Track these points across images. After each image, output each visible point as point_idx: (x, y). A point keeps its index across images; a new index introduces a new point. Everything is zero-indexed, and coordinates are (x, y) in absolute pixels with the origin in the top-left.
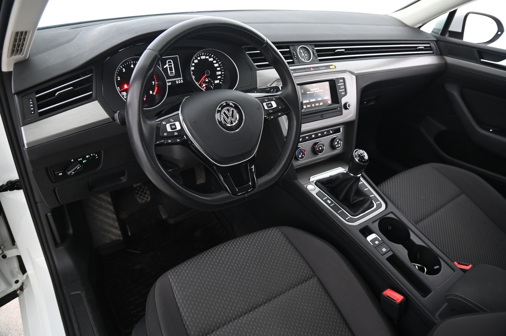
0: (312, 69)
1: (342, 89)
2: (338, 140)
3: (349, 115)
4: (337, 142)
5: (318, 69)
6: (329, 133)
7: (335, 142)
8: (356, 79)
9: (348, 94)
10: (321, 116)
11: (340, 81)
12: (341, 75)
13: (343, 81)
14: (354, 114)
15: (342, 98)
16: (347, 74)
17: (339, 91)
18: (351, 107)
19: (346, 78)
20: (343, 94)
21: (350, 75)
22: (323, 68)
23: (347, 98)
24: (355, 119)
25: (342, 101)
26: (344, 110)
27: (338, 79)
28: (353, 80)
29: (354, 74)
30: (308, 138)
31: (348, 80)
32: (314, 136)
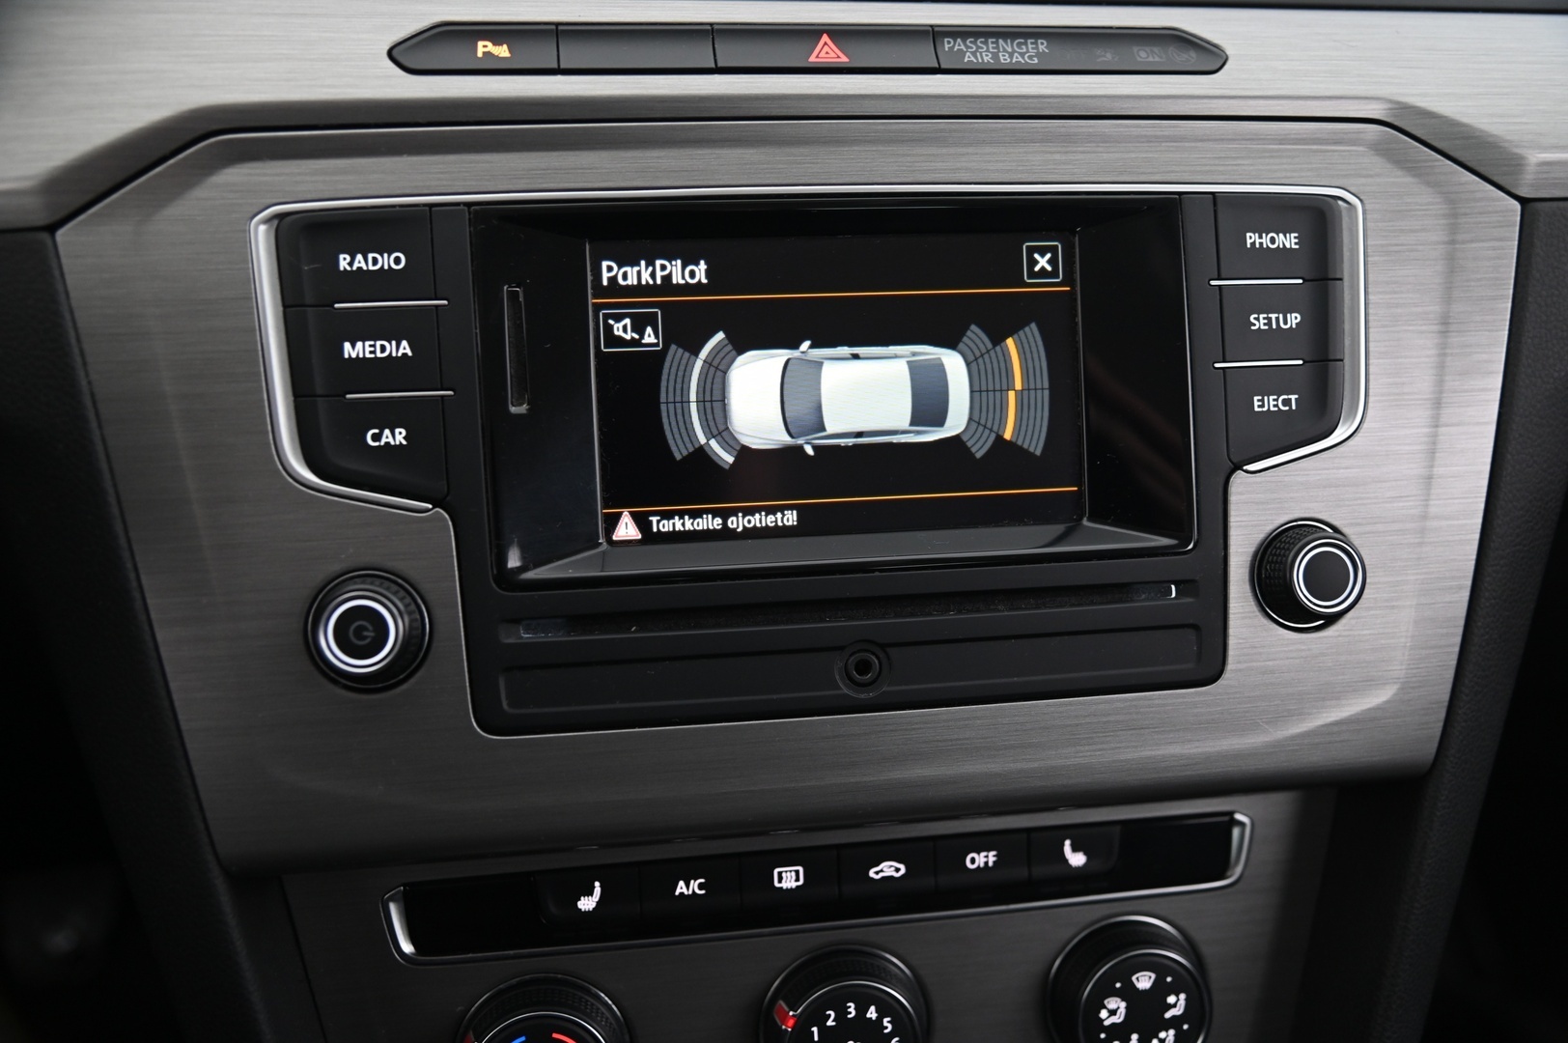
0: (826, 51)
1: (1274, 341)
2: (1144, 981)
3: (1331, 694)
4: (1129, 993)
6: (1040, 871)
7: (1105, 991)
8: (1516, 243)
9: (1353, 422)
10: (851, 656)
11: (1252, 240)
12: (1285, 166)
13: (1297, 247)
14: (1411, 685)
15: (1245, 468)
16: (1376, 163)
17: (1217, 365)
18: (1365, 591)
19: (1368, 207)
20: (1276, 409)
21: (1428, 184)
22: (1008, 53)
23: (1338, 468)
24: (1431, 757)
25: (1233, 499)
26: (1243, 618)
27: (1215, 211)
28: (1474, 245)
29: (1495, 179)
30: (701, 886)
31: (1382, 246)
32: (794, 885)
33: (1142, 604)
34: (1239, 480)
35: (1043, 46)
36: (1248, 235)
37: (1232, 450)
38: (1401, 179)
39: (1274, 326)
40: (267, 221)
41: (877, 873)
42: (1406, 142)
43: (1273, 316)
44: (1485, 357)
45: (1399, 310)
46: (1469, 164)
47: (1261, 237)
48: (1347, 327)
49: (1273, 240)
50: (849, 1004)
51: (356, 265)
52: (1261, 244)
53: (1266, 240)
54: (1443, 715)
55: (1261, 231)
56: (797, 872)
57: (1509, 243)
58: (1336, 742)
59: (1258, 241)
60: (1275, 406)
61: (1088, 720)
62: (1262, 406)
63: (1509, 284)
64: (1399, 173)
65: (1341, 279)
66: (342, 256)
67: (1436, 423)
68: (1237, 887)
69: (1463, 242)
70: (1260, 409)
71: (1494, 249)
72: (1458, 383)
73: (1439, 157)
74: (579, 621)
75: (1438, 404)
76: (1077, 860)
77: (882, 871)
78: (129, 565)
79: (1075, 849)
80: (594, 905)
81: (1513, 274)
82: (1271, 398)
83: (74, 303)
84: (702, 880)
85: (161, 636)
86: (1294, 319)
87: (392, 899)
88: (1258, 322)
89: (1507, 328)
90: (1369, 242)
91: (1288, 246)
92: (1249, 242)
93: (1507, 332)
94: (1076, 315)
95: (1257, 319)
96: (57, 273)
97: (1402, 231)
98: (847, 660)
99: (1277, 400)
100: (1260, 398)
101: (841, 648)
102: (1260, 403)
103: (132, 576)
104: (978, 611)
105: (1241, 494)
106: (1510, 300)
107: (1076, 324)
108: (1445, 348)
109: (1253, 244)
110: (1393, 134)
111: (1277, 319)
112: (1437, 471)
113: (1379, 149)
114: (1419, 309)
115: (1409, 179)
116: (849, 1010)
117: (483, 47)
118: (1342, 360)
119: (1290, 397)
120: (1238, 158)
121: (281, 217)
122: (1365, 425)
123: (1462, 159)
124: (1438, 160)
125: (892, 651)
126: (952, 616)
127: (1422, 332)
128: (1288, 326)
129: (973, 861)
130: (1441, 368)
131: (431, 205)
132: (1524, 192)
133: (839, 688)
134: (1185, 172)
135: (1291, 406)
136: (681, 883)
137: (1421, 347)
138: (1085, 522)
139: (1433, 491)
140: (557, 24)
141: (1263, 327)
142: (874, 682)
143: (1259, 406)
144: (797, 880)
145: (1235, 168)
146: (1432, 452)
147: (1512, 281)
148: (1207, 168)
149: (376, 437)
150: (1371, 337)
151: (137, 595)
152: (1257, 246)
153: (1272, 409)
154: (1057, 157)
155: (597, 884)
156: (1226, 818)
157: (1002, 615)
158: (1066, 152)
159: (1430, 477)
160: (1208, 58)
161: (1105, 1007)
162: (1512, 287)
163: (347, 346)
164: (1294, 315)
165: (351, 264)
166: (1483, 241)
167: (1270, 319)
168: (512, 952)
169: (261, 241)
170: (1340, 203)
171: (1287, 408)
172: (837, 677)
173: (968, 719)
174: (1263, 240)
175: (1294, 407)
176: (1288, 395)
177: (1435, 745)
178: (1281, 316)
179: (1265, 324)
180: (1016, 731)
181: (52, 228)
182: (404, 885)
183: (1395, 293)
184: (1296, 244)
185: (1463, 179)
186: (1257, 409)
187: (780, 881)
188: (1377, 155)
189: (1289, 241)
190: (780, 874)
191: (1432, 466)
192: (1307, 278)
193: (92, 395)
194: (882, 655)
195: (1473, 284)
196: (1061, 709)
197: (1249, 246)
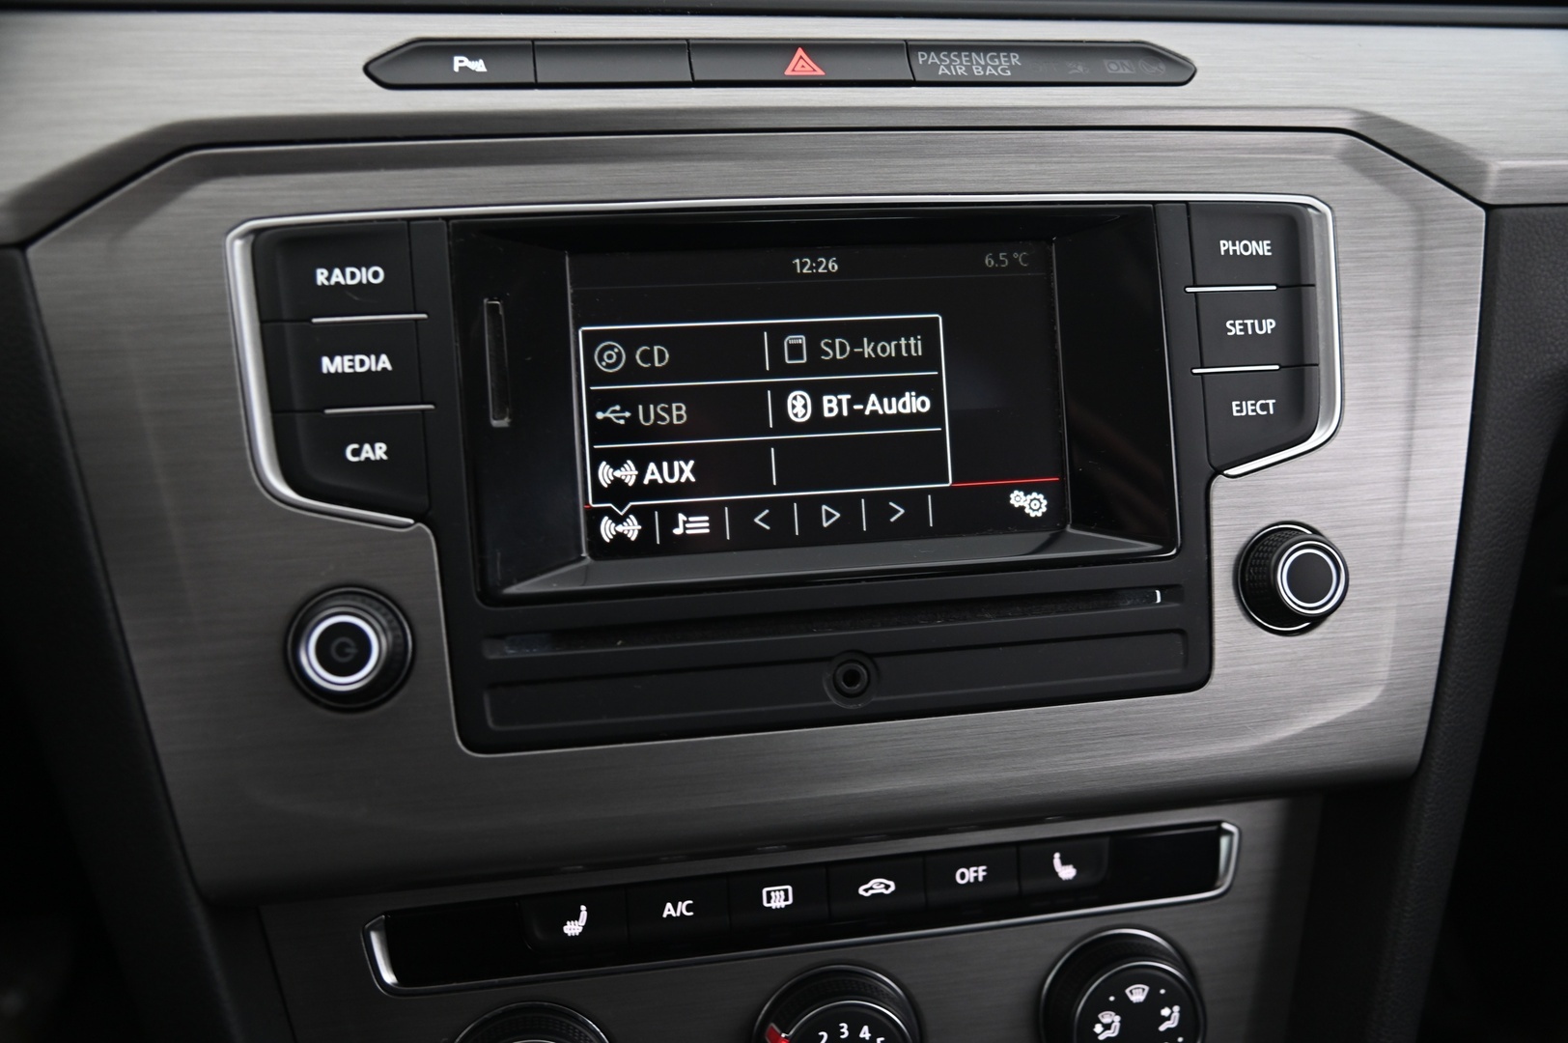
0: (801, 65)
1: (1251, 349)
2: (1138, 994)
3: (1315, 697)
4: (1123, 1007)
5: (899, 69)
6: (1031, 885)
7: (1098, 1005)
8: (1482, 248)
9: (1330, 426)
10: (839, 666)
11: (1226, 248)
12: (1256, 175)
13: (1270, 254)
14: (1395, 686)
15: (1225, 472)
16: (1345, 171)
17: (1195, 371)
18: (1348, 594)
19: (1337, 214)
20: (1254, 414)
21: (1395, 191)
22: (982, 66)
23: (1317, 472)
24: (1418, 758)
25: (1215, 503)
26: (1229, 622)
27: (1189, 220)
28: (1441, 251)
29: (1460, 186)
30: (688, 908)
31: (1352, 252)
32: (783, 904)
33: (1128, 610)
34: (1220, 484)
35: (1015, 59)
36: (1222, 242)
37: (1212, 454)
38: (1367, 187)
39: (1250, 332)
40: (243, 236)
41: (866, 890)
42: (1371, 150)
43: (1249, 322)
44: (1456, 360)
45: (1372, 315)
46: (1434, 172)
47: (1234, 245)
48: (1321, 332)
49: (1246, 248)
50: (841, 1025)
51: (333, 281)
52: (1235, 251)
53: (1239, 248)
54: (1426, 716)
55: (1234, 238)
56: (786, 891)
57: (1475, 249)
58: (1324, 745)
59: (1231, 248)
60: (1253, 411)
61: (1077, 727)
62: (1241, 411)
63: (1477, 288)
64: (1367, 181)
65: (1313, 285)
66: (319, 271)
67: (1411, 427)
68: (1225, 898)
69: (1431, 248)
70: (1239, 414)
71: (1461, 254)
72: (1430, 386)
73: (1405, 165)
74: (563, 636)
75: (1412, 407)
76: (1067, 872)
77: (871, 888)
78: (103, 585)
79: (1064, 862)
80: (581, 929)
81: (1480, 279)
82: (1249, 403)
83: (46, 320)
84: (691, 902)
85: (136, 658)
86: (1269, 325)
87: (373, 928)
88: (1235, 328)
89: (1477, 331)
90: (1340, 249)
91: (1261, 253)
92: (1223, 249)
93: (1476, 336)
94: (1054, 324)
95: (1233, 325)
96: (28, 290)
97: (1372, 238)
98: (836, 671)
99: (1254, 405)
100: (1238, 403)
101: (829, 659)
102: (1239, 408)
103: (106, 597)
104: (965, 619)
105: (1223, 498)
106: (1479, 305)
107: (1055, 332)
108: (1418, 352)
109: (1227, 251)
110: (1358, 144)
111: (1253, 325)
112: (1414, 473)
113: (1348, 158)
114: (1391, 314)
115: (1377, 187)
116: (842, 1030)
117: (459, 62)
118: (1317, 365)
119: (1267, 401)
120: (1209, 167)
121: (257, 232)
122: (1342, 429)
123: (1427, 167)
124: (1405, 168)
125: (878, 660)
126: (939, 624)
127: (1394, 337)
128: (1263, 332)
129: (963, 876)
130: (1414, 372)
131: (409, 220)
132: (1487, 199)
133: (828, 699)
134: (1158, 181)
135: (1268, 410)
136: (669, 905)
137: (1394, 351)
138: (1069, 529)
139: (1411, 493)
140: (533, 40)
141: (1239, 333)
142: (862, 692)
143: (1238, 411)
144: (786, 899)
145: (1207, 177)
146: (1408, 455)
147: (1480, 286)
148: (1180, 177)
149: (356, 453)
150: (1345, 342)
151: (111, 616)
152: (1231, 253)
153: (1250, 413)
154: (1033, 167)
155: (583, 908)
156: (1214, 828)
157: (990, 623)
158: (1042, 163)
159: (1407, 480)
160: (1177, 70)
161: (1100, 1022)
162: (1480, 291)
163: (325, 360)
164: (1269, 321)
165: (328, 279)
166: (1450, 247)
167: (1245, 325)
168: (496, 980)
169: (237, 257)
170: (1310, 210)
171: (1265, 413)
172: (826, 688)
173: (958, 728)
174: (1237, 248)
175: (1272, 412)
176: (1265, 399)
177: (1421, 747)
178: (1256, 322)
179: (1241, 330)
180: (1006, 739)
181: (23, 245)
182: (385, 914)
183: (1367, 298)
184: (1268, 251)
185: (1429, 187)
186: (1235, 414)
187: (769, 901)
188: (1345, 163)
189: (1262, 248)
190: (769, 893)
191: (1408, 469)
192: (1280, 284)
193: (65, 413)
194: (869, 665)
195: (1442, 288)
196: (1051, 717)
197: (1223, 253)
